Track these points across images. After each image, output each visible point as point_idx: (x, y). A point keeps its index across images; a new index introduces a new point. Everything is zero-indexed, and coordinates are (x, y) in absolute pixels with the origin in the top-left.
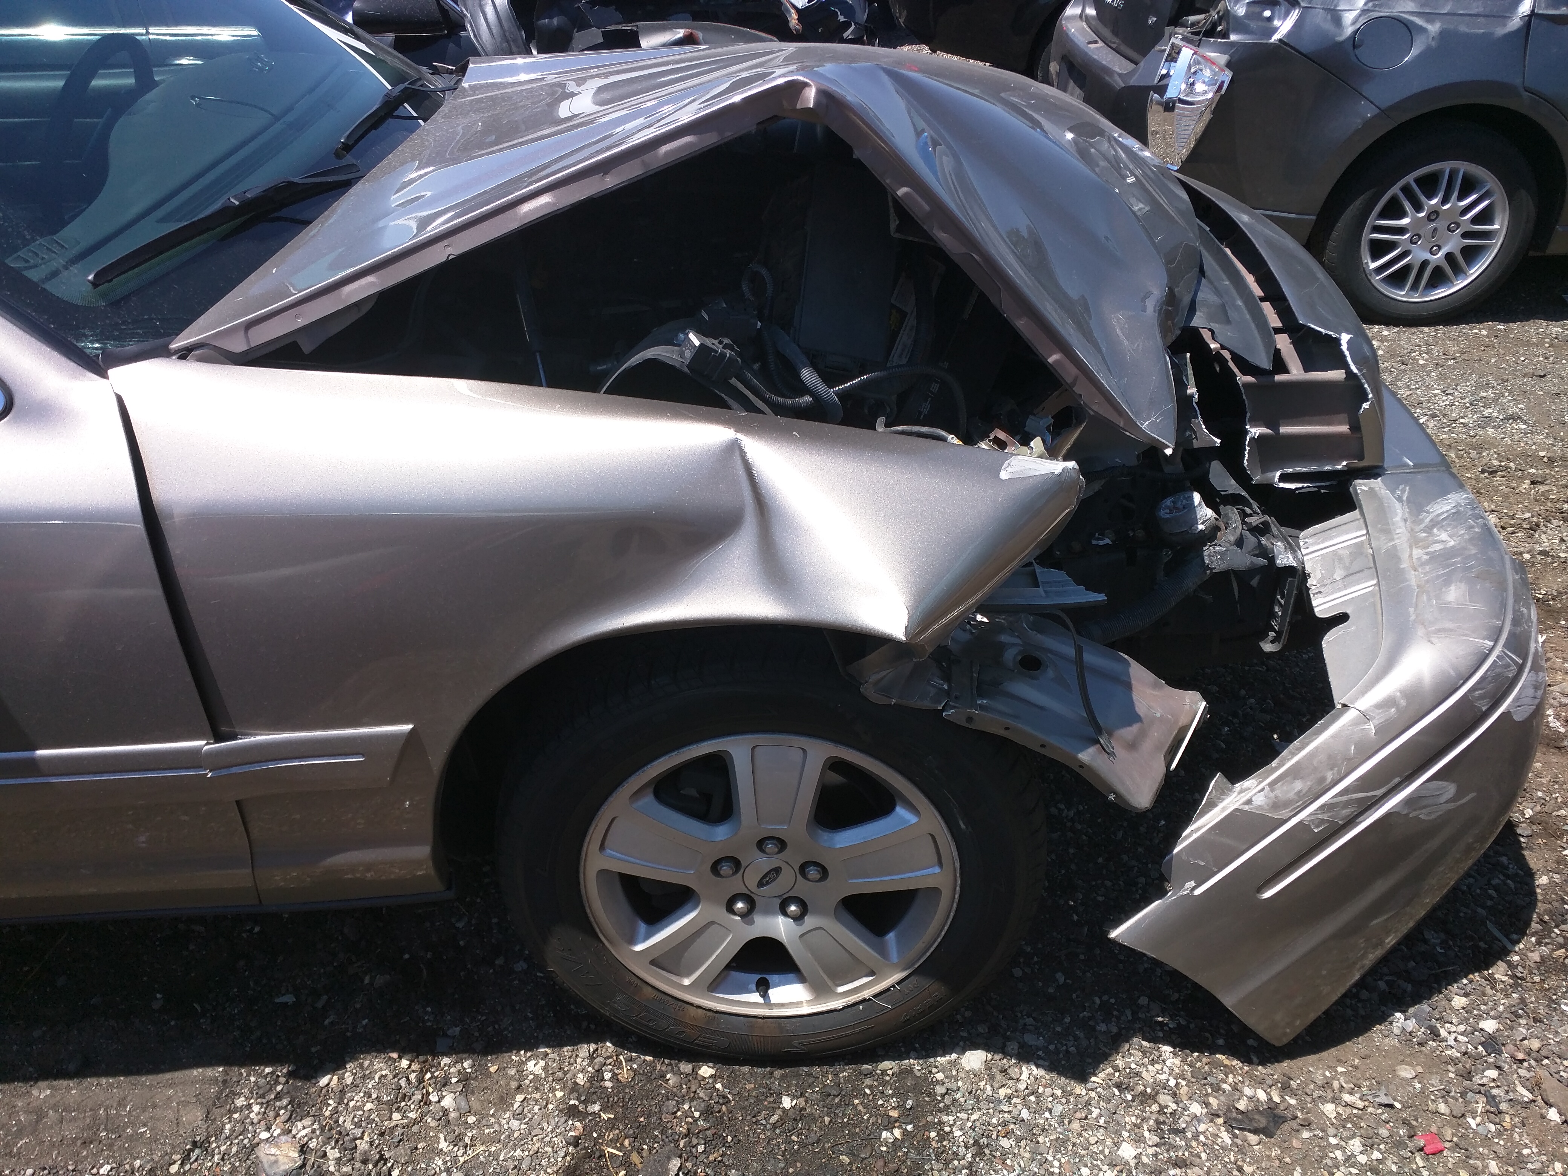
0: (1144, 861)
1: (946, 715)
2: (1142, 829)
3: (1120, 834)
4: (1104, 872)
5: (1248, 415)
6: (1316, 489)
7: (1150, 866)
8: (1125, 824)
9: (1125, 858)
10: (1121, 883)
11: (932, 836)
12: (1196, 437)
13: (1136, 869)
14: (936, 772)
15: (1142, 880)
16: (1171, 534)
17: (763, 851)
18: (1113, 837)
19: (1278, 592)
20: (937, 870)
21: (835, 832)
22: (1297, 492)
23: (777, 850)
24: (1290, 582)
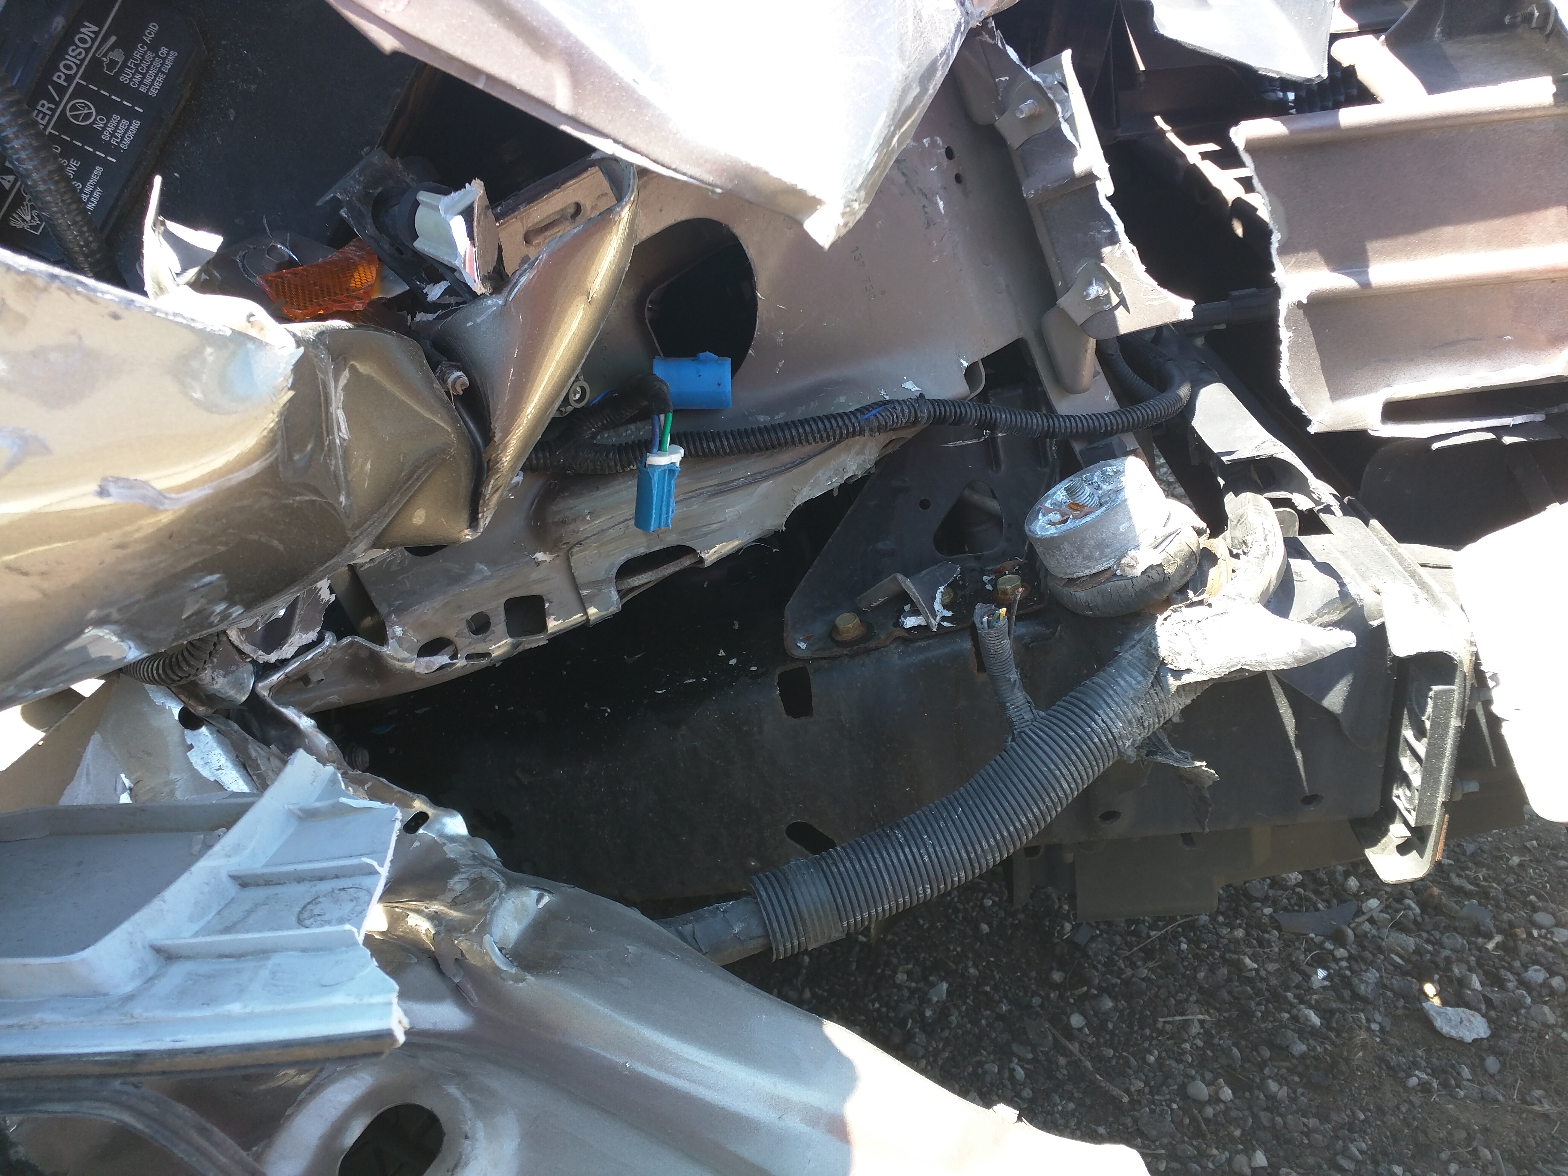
5: (1275, 240)
6: (1490, 436)
12: (1123, 302)
16: (1072, 581)
19: (1406, 721)
22: (1435, 446)
24: (1437, 693)
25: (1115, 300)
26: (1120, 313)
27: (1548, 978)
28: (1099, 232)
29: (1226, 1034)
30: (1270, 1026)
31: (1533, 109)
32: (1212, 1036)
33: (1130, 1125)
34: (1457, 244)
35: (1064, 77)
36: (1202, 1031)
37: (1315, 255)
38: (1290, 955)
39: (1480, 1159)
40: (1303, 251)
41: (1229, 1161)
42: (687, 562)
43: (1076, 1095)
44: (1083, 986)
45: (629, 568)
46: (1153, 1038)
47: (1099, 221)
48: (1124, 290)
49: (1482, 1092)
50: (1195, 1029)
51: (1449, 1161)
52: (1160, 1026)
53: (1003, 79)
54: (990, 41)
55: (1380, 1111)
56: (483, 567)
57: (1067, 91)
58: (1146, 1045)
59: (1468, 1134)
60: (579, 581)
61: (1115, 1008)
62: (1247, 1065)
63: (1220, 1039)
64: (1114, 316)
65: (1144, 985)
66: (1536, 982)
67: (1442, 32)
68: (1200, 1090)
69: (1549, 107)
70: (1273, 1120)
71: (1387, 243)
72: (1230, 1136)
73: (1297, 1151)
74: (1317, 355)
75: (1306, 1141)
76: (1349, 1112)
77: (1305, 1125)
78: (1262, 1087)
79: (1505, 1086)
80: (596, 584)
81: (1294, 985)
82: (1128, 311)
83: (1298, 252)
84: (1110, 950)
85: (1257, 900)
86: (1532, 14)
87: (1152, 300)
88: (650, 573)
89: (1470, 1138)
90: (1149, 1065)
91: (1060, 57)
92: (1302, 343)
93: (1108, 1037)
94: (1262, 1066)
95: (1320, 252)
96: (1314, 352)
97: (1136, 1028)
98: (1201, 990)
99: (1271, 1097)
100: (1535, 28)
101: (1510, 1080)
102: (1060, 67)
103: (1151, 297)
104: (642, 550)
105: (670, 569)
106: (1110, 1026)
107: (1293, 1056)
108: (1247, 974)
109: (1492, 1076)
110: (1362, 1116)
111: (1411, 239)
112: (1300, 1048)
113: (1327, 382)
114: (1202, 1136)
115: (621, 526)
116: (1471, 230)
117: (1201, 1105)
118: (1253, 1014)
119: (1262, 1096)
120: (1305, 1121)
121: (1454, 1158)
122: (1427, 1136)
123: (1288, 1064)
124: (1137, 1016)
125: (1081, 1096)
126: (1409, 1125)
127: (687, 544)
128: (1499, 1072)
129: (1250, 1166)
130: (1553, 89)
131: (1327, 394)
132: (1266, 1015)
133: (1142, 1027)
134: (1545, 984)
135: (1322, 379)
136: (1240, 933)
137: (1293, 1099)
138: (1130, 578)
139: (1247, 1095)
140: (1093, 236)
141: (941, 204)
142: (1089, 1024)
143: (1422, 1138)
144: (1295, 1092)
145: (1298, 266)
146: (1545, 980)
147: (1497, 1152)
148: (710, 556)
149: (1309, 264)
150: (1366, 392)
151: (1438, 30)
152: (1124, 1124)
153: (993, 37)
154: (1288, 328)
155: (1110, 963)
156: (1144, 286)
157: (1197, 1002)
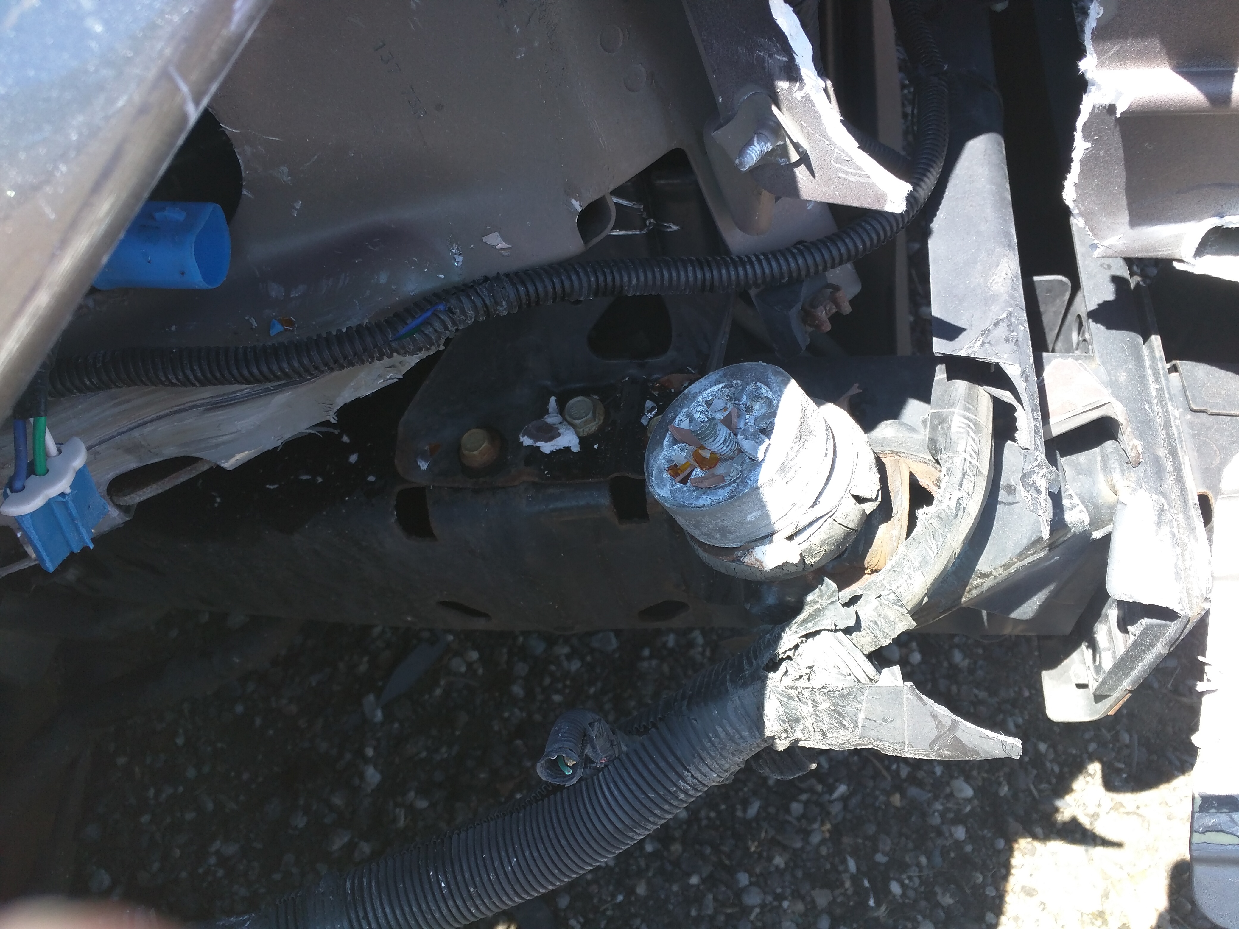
25: (794, 156)
26: (801, 172)
37: (1156, 44)
40: (1135, 36)
47: (770, 39)
51: (1091, 740)
64: (793, 174)
74: (1124, 173)
77: (976, 696)
83: (1125, 37)
87: (847, 173)
92: (1104, 157)
95: (1164, 42)
96: (1119, 170)
99: (953, 666)
113: (1130, 205)
119: (946, 664)
131: (1126, 218)
135: (1124, 201)
137: (972, 671)
139: (934, 661)
140: (762, 61)
144: (975, 663)
145: (1122, 58)
147: (1135, 737)
149: (1141, 57)
150: (1184, 220)
154: (1086, 138)
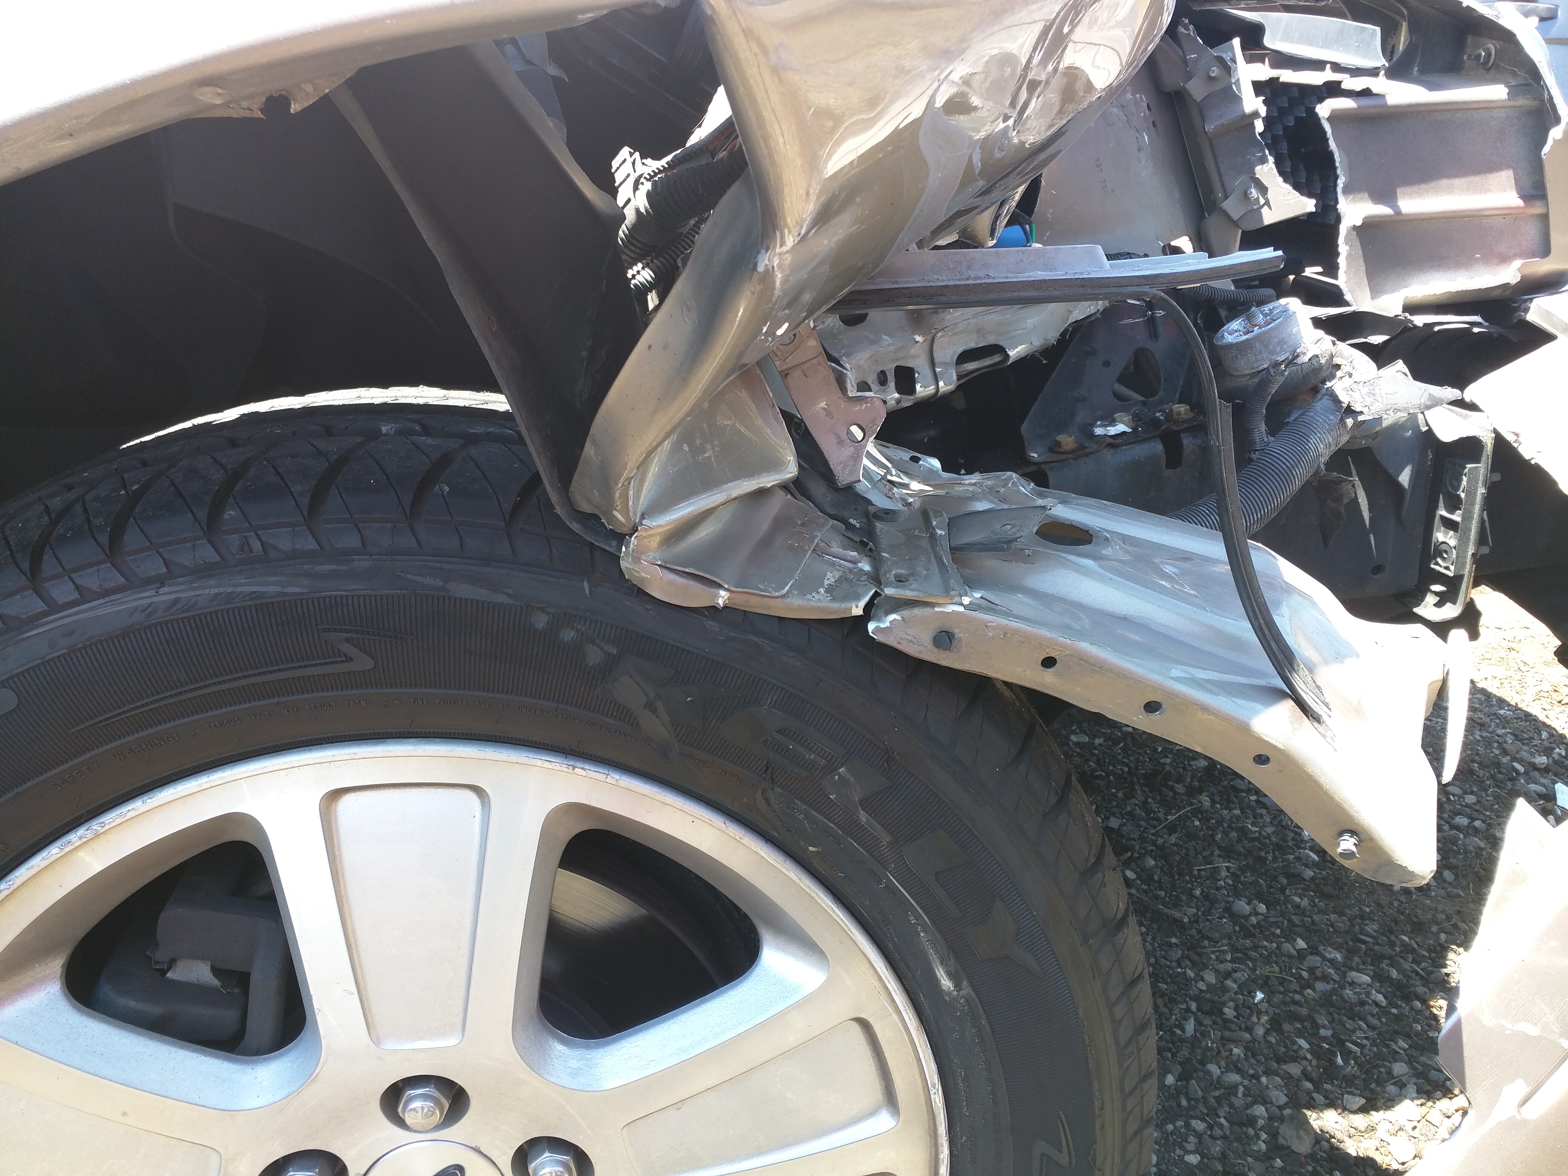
0: (1251, 1072)
1: (877, 630)
2: (1229, 1012)
3: (1190, 1026)
4: (1184, 1103)
5: (1341, 182)
7: (1264, 1080)
8: (1194, 1006)
9: (1214, 1069)
10: (1222, 1120)
11: (864, 1024)
12: (1267, 203)
13: (1241, 1089)
14: (863, 817)
15: (1260, 1110)
17: (400, 1122)
18: (1179, 1032)
20: (884, 1121)
21: (598, 1046)
23: (437, 1117)
24: (1470, 469)
25: (1262, 201)
26: (1265, 211)
27: (1470, 823)
28: (1254, 156)
29: (1249, 874)
30: (1281, 864)
31: (1496, 101)
32: (1238, 876)
33: (1195, 934)
34: (1449, 190)
35: (1234, 55)
36: (1229, 874)
37: (1365, 193)
38: (1280, 822)
39: (1460, 929)
40: (1359, 191)
41: (1278, 948)
42: (997, 358)
43: (1145, 923)
44: (1127, 852)
45: (965, 357)
46: (1193, 882)
47: (1255, 147)
48: (1270, 195)
49: (1447, 892)
50: (1224, 873)
52: (1196, 872)
53: (1193, 56)
54: (1186, 32)
55: (1379, 905)
56: (886, 337)
57: (1236, 64)
58: (1189, 885)
59: (1446, 916)
60: (936, 360)
61: (1156, 866)
62: (1272, 890)
63: (1245, 877)
64: (1261, 214)
65: (1175, 848)
66: (1463, 825)
67: (1418, 70)
68: (1242, 906)
69: (1505, 100)
70: (1303, 921)
71: (1408, 189)
72: (1273, 934)
73: (1327, 936)
74: (1364, 264)
75: (1331, 930)
76: (1357, 908)
78: (1288, 899)
79: (1462, 887)
80: (945, 364)
81: (1290, 839)
82: (1270, 208)
83: (1354, 192)
84: (1140, 831)
85: (1242, 791)
86: (1480, 55)
87: (1288, 200)
88: (976, 362)
89: (1449, 918)
90: (1196, 898)
91: (1232, 43)
92: (1354, 255)
93: (1157, 885)
94: (1283, 890)
95: (1368, 192)
97: (1176, 877)
98: (1220, 848)
99: (1297, 906)
100: (1482, 64)
101: (1464, 883)
102: (1232, 48)
103: (1288, 198)
104: (973, 345)
105: (988, 362)
106: (1156, 878)
107: (1304, 880)
108: (1253, 836)
109: (1450, 884)
110: (1368, 910)
111: (1423, 186)
112: (1309, 873)
114: (1254, 936)
115: (966, 322)
116: (1457, 182)
117: (1246, 918)
118: (1266, 859)
119: (1289, 906)
120: (1327, 917)
121: (1442, 930)
122: (1418, 918)
123: (1302, 886)
124: (1175, 869)
125: (1149, 923)
126: (1402, 913)
127: (1001, 343)
128: (1455, 879)
129: (1295, 949)
130: (1506, 90)
131: (1368, 292)
132: (1275, 859)
133: (1181, 875)
134: (1469, 826)
136: (1237, 812)
137: (1314, 906)
138: (1301, 364)
139: (1278, 907)
140: (1250, 159)
141: (1146, 138)
142: (1139, 877)
143: (1415, 919)
144: (1313, 901)
146: (1469, 824)
148: (1014, 353)
149: (1361, 200)
150: (1393, 291)
151: (1416, 69)
152: (1190, 935)
153: (1188, 29)
154: (1346, 244)
155: (1143, 840)
156: (1283, 190)
157: (1219, 856)
